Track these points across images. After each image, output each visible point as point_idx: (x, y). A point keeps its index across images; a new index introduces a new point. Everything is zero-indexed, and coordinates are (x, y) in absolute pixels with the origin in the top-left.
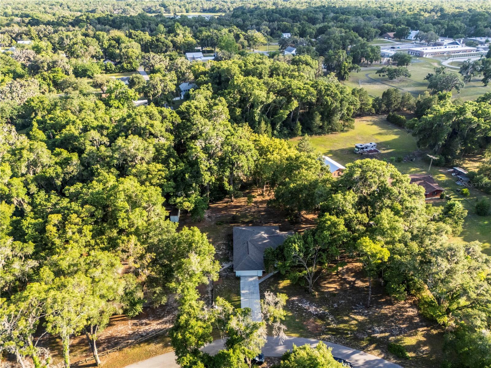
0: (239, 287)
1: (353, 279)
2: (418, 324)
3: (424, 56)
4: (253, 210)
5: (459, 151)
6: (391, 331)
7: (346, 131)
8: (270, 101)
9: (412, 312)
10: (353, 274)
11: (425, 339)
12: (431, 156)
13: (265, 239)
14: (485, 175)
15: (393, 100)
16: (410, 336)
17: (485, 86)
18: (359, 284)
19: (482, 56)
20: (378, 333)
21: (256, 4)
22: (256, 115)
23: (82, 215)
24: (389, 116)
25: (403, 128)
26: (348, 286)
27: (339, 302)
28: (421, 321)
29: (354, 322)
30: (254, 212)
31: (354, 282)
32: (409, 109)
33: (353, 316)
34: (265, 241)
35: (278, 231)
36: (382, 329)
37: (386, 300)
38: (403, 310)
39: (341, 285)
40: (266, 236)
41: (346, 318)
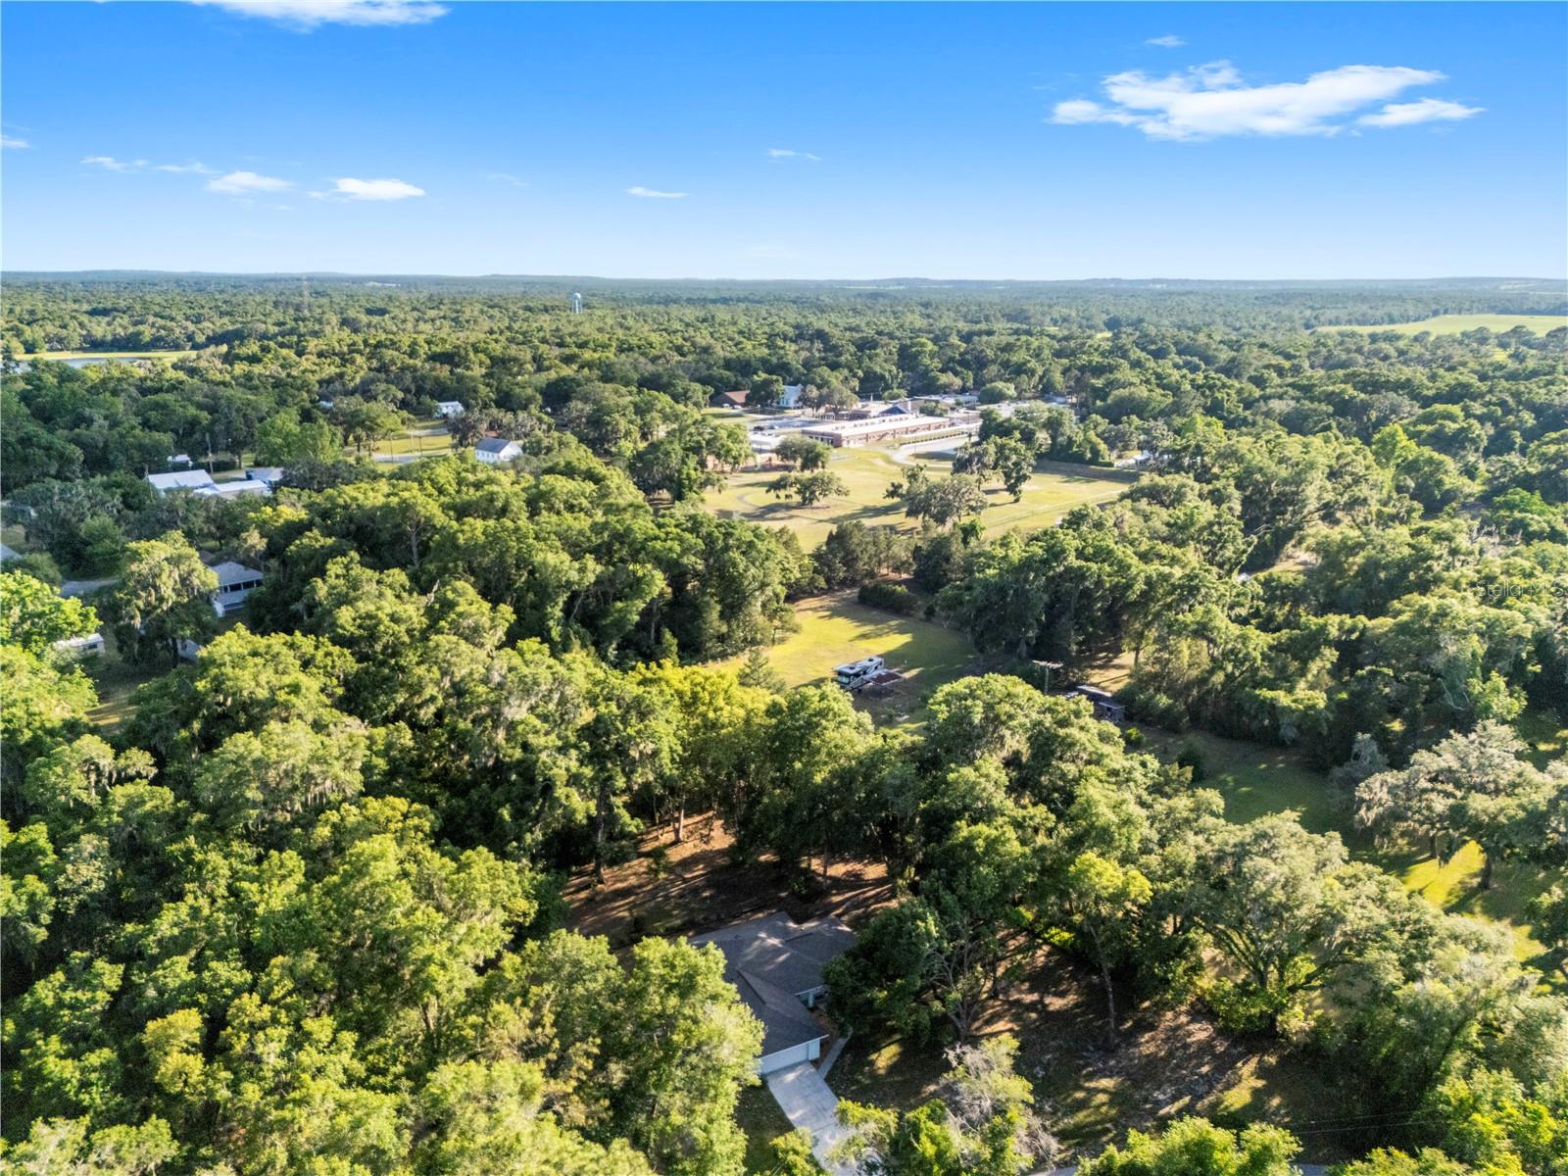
0: (779, 1107)
1: (1035, 997)
2: (1229, 1055)
3: (844, 444)
4: (674, 891)
5: (1075, 648)
6: (1191, 1092)
7: (782, 640)
8: (591, 578)
9: (1201, 1032)
10: (1026, 986)
11: (1264, 1082)
12: (1043, 663)
13: (777, 951)
14: (1158, 690)
15: (859, 550)
16: (1229, 1086)
17: (1017, 501)
18: (1055, 1003)
19: (970, 436)
20: (1167, 1104)
21: (284, 324)
22: (551, 623)
23: (278, 993)
24: (864, 589)
25: (908, 615)
26: (1034, 1015)
27: (1041, 1062)
28: (1234, 1045)
29: (1102, 1098)
30: (681, 896)
31: (1041, 1001)
32: (897, 569)
33: (1092, 1085)
34: (782, 958)
35: (792, 925)
36: (1170, 1091)
37: (1135, 1022)
38: (1180, 1032)
39: (1016, 1018)
40: (774, 941)
41: (1080, 1095)
